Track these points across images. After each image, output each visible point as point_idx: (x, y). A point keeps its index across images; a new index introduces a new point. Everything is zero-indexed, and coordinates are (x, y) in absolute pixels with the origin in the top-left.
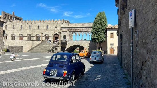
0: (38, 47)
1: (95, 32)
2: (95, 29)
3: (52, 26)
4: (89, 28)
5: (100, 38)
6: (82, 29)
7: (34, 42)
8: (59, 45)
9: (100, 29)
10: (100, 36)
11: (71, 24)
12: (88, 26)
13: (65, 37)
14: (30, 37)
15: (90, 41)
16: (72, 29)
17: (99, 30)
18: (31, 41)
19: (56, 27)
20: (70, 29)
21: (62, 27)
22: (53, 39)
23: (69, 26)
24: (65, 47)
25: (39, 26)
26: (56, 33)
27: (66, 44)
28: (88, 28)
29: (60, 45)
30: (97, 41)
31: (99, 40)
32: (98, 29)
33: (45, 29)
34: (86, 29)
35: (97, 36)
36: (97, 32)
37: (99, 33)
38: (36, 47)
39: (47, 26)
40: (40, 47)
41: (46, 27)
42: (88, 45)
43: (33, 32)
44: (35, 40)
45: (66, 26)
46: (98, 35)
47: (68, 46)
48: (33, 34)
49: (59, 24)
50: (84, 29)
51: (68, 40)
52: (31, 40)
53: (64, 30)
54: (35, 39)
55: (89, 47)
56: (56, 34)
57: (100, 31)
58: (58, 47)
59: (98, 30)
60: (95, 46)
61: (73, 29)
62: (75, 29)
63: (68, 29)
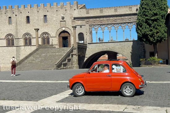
0: (31, 58)
1: (146, 22)
2: (146, 16)
3: (55, 16)
4: (129, 17)
5: (157, 33)
6: (115, 18)
7: (20, 49)
8: (73, 53)
9: (156, 14)
10: (156, 28)
11: (92, 11)
12: (127, 13)
13: (81, 36)
14: (13, 41)
15: (134, 41)
16: (94, 19)
17: (156, 17)
18: (15, 48)
19: (63, 18)
20: (91, 20)
21: (76, 17)
22: (57, 42)
23: (88, 13)
24: (84, 57)
25: (28, 17)
26: (64, 29)
27: (86, 49)
28: (126, 17)
29: (75, 52)
30: (151, 39)
31: (156, 38)
32: (153, 16)
33: (42, 22)
34: (123, 18)
35: (151, 30)
36: (150, 22)
37: (155, 22)
38: (27, 58)
39: (45, 16)
40: (37, 58)
41: (42, 17)
42: (130, 50)
43: (17, 29)
44: (23, 45)
45: (83, 13)
46: (154, 27)
47: (89, 53)
48: (17, 33)
49: (68, 12)
50: (119, 18)
51: (88, 42)
52: (15, 45)
53: (79, 22)
54: (22, 42)
55: (131, 54)
56: (64, 32)
57: (157, 19)
58: (72, 55)
59: (152, 18)
60: (143, 50)
61: (98, 19)
62: (101, 19)
63: (88, 20)
